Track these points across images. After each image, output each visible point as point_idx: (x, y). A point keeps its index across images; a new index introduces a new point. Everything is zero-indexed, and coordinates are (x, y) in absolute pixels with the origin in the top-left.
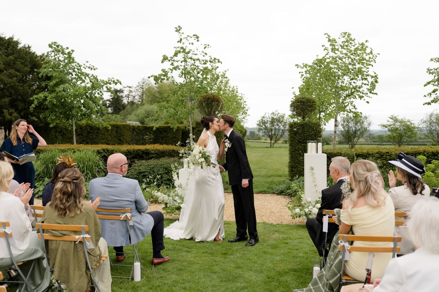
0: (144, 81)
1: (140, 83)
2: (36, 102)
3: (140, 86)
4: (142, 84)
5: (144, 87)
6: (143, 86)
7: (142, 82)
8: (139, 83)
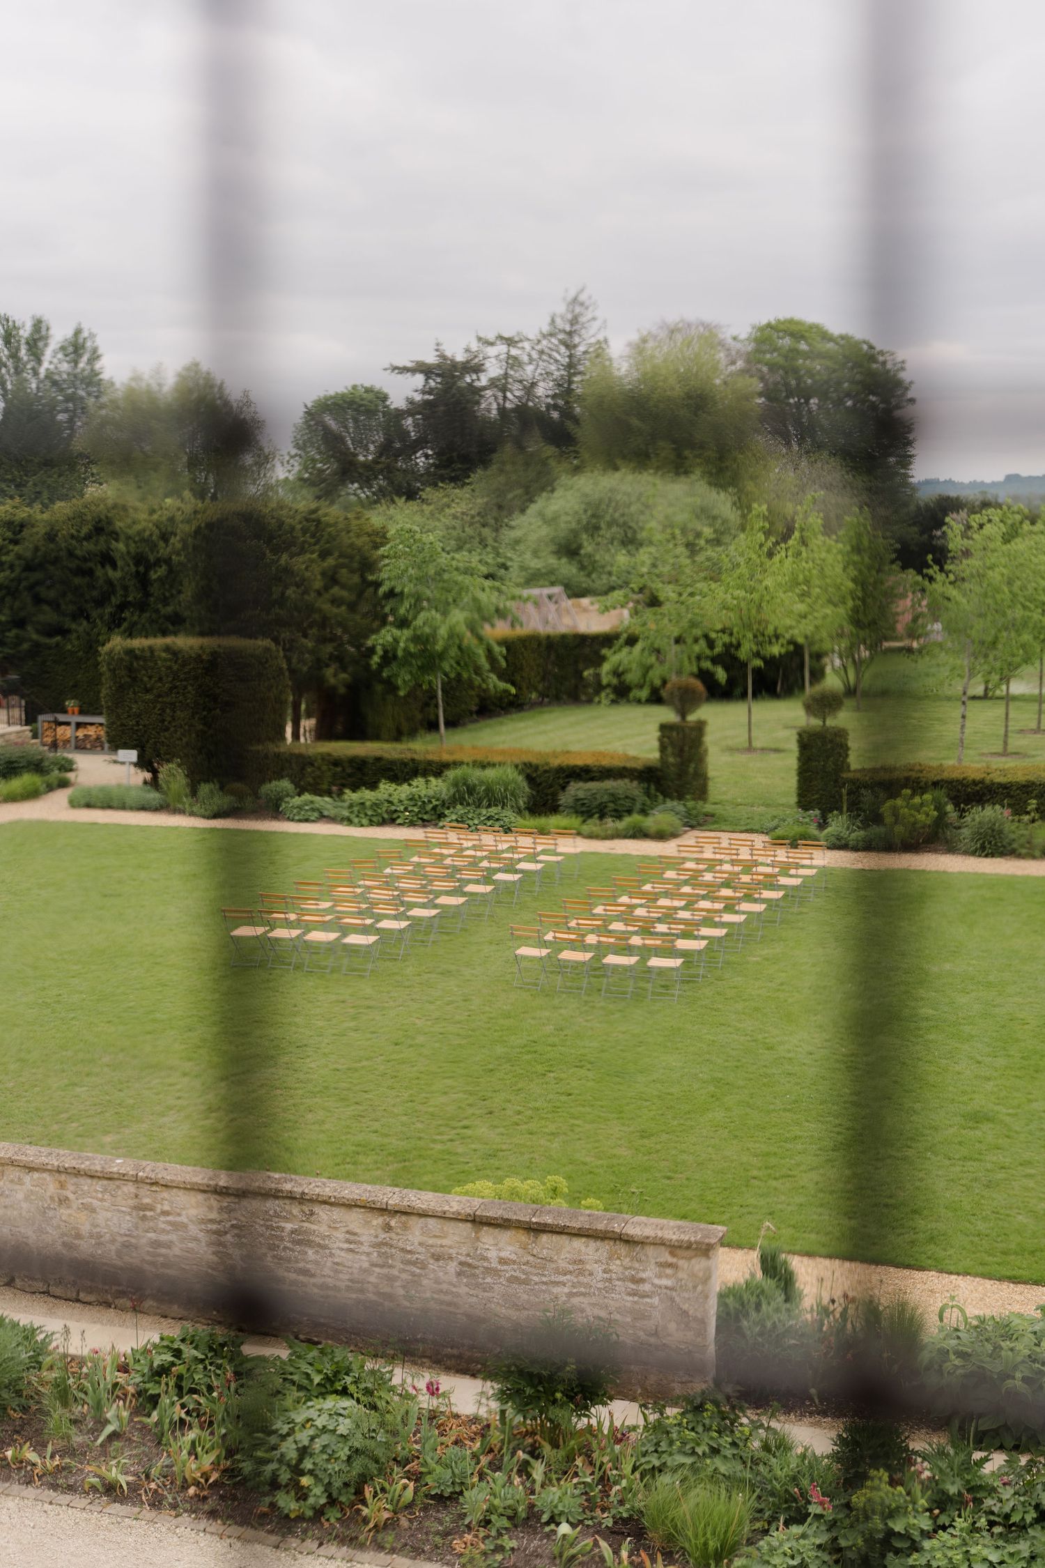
0: (578, 310)
1: (558, 321)
2: (379, 650)
3: (561, 336)
4: (568, 328)
5: (576, 340)
6: (570, 334)
7: (569, 316)
8: (553, 321)
